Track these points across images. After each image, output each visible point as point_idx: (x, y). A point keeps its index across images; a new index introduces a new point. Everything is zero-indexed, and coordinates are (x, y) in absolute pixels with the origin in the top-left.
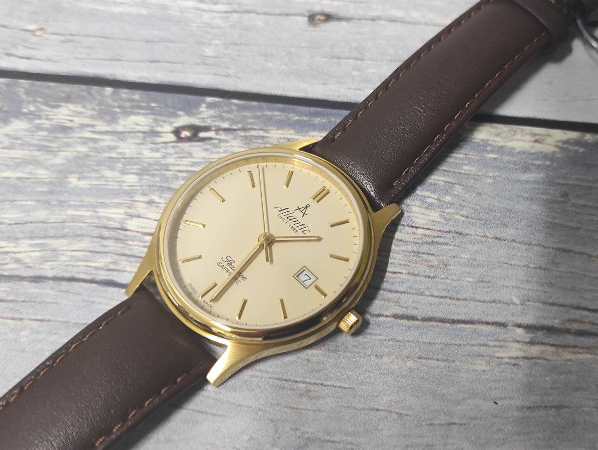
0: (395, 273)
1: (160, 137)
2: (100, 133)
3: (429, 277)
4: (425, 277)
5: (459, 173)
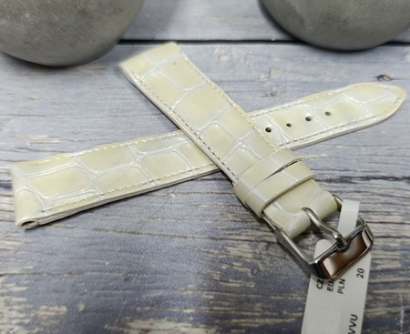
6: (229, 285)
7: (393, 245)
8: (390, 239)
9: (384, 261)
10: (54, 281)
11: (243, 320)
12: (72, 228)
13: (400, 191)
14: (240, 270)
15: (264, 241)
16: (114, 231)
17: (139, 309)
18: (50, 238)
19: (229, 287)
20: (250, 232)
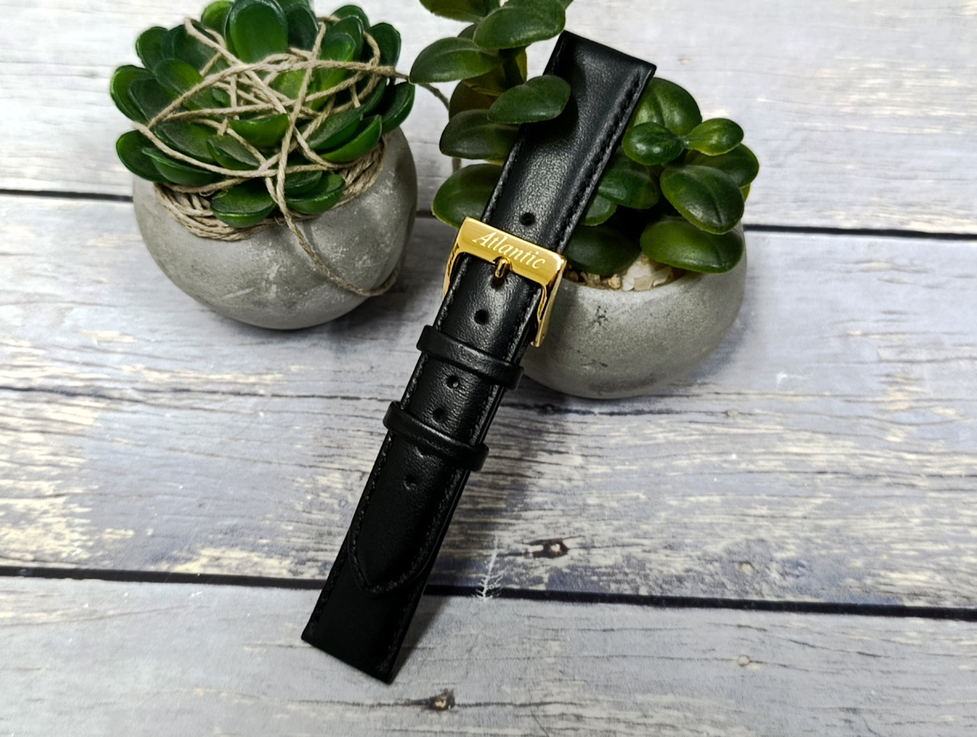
0: (358, 431)
1: (578, 544)
2: (637, 545)
3: (330, 428)
4: (333, 429)
5: (297, 522)
6: (313, 516)
7: (502, 483)
8: (501, 477)
9: (488, 500)
10: (121, 503)
11: (320, 553)
12: (145, 446)
13: (528, 423)
14: (327, 501)
15: (359, 471)
16: (191, 451)
17: (211, 537)
18: (119, 456)
19: (311, 519)
20: (345, 460)
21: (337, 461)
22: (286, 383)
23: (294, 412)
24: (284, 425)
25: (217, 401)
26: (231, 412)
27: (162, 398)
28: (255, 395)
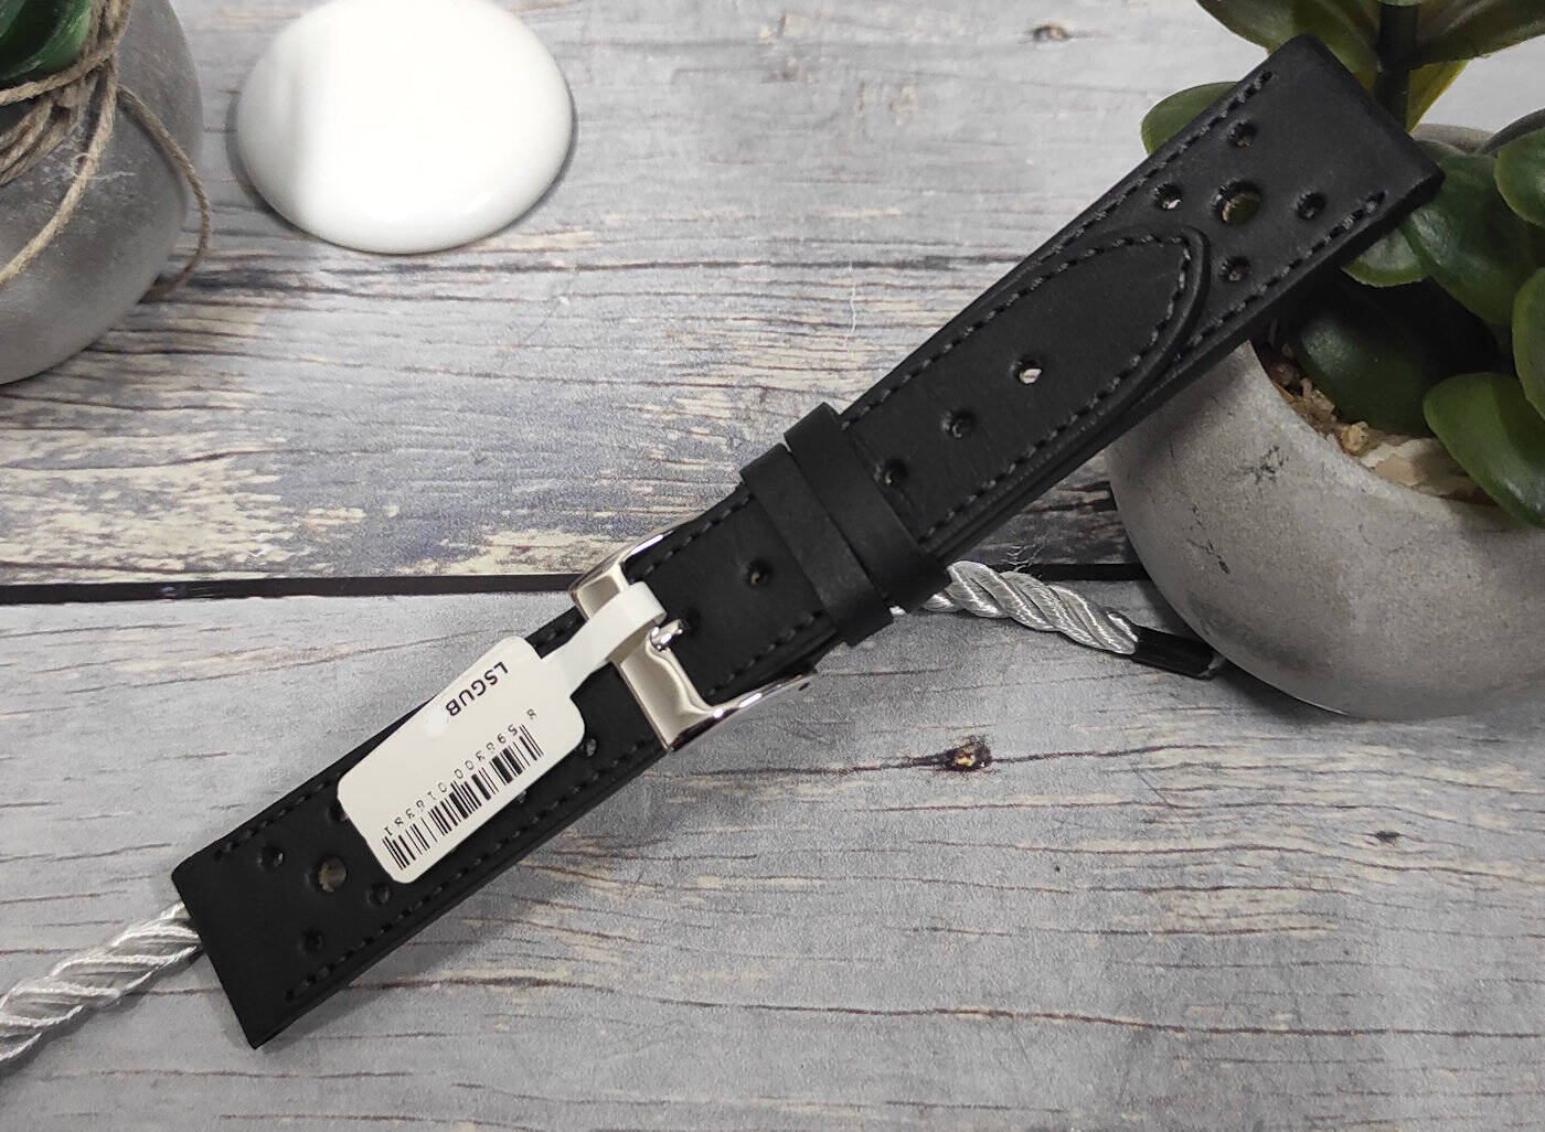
21: (714, 373)
22: (599, 245)
23: (622, 294)
24: (609, 316)
25: (479, 283)
26: (509, 300)
27: (379, 283)
28: (547, 268)
